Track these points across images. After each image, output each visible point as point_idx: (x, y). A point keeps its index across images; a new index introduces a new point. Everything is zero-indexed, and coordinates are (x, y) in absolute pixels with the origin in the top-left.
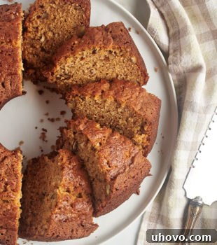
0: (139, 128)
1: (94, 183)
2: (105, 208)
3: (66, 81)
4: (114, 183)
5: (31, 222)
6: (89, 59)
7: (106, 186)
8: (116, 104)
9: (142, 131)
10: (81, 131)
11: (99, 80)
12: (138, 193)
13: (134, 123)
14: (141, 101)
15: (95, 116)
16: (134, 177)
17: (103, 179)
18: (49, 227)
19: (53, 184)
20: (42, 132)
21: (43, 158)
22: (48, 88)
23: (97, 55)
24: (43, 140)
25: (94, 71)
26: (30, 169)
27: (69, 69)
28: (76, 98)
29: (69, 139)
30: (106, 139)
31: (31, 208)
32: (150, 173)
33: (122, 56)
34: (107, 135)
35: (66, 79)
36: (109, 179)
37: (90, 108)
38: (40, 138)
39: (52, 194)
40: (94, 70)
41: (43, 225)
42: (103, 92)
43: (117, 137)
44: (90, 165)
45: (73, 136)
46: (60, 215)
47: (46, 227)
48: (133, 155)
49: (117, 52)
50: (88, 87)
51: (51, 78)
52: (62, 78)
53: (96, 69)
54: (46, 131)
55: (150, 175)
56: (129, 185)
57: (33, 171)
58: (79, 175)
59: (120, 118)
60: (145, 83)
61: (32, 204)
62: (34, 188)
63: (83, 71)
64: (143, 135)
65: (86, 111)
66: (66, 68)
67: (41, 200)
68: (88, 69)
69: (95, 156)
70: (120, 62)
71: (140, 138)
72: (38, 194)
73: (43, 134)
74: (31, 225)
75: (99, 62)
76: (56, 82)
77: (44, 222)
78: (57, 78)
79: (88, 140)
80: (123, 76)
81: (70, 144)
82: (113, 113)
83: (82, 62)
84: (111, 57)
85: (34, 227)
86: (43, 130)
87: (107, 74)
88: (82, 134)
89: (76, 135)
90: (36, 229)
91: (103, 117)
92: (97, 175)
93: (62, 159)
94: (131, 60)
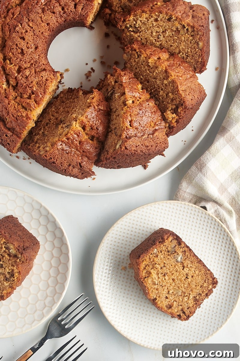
0: (174, 107)
1: (110, 134)
2: (108, 161)
3: (132, 33)
4: (126, 141)
5: (38, 139)
6: (161, 23)
7: (118, 140)
8: (165, 75)
9: (175, 111)
10: (122, 82)
11: (161, 47)
12: (145, 167)
13: (172, 100)
14: (189, 85)
15: (141, 77)
16: (148, 147)
17: (119, 133)
18: (50, 150)
19: (74, 116)
20: (90, 70)
21: (78, 91)
22: (115, 35)
23: (170, 24)
24: (87, 77)
25: (161, 38)
26: (62, 95)
27: (140, 24)
28: (134, 52)
29: (109, 85)
30: (140, 100)
31: (44, 127)
32: (164, 153)
33: (192, 36)
34: (143, 97)
35: (133, 31)
36: (124, 136)
37: (141, 68)
38: (86, 74)
39: (68, 124)
40: (162, 36)
41: (47, 147)
42: (159, 58)
43: (150, 104)
44: (114, 117)
45: (113, 83)
46: (66, 145)
47: (48, 149)
48: (157, 128)
49: (190, 30)
50: (149, 48)
51: (121, 23)
52: (131, 29)
53: (164, 37)
54: (94, 71)
55: (163, 155)
56: (139, 151)
57: (64, 99)
58: (100, 119)
59: (162, 90)
60: (201, 72)
61: (47, 125)
62: (57, 113)
63: (152, 32)
64: (174, 115)
65: (136, 68)
66: (139, 22)
67: (57, 125)
68: (157, 32)
69: (123, 110)
70: (187, 40)
71: (170, 116)
72: (57, 119)
73: (90, 72)
74: (36, 143)
75: (169, 31)
76: (123, 30)
77: (49, 144)
78: (126, 27)
79: (124, 93)
80: (184, 55)
81: (107, 90)
82: (158, 82)
83: (155, 23)
84: (182, 32)
85: (37, 145)
86: (92, 69)
87: (171, 46)
88: (122, 85)
89: (117, 84)
90: (39, 147)
91: (148, 82)
92: (116, 128)
93: (93, 98)
94: (198, 44)
